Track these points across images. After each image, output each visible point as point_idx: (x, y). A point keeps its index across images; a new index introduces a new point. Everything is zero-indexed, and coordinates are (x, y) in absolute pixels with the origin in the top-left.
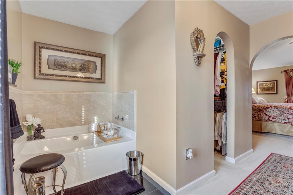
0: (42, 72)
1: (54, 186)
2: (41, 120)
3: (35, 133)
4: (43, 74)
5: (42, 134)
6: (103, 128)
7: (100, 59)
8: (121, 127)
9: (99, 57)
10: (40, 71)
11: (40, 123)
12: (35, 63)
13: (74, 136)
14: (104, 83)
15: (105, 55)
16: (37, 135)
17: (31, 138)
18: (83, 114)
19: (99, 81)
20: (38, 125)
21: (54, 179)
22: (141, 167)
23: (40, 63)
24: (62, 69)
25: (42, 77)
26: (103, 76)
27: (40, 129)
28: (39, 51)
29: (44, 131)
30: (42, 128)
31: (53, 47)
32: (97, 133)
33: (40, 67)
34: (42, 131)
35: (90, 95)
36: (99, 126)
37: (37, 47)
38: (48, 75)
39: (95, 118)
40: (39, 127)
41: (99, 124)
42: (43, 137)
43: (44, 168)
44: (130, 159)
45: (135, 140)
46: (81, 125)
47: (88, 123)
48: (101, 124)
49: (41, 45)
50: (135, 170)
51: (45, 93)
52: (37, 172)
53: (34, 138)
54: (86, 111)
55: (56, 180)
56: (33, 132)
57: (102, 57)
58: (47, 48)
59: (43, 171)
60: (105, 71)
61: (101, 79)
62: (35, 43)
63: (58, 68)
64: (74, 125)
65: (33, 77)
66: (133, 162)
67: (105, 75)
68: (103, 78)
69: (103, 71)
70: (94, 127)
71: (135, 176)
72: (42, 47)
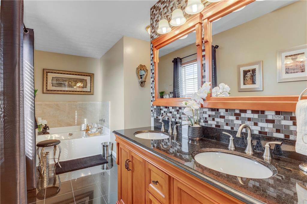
0: (48, 89)
1: (54, 159)
2: (47, 122)
3: (43, 130)
4: (49, 90)
5: (48, 131)
6: (90, 128)
7: (90, 77)
8: (103, 127)
9: (89, 76)
10: (47, 88)
11: (46, 123)
12: (43, 83)
13: (69, 133)
14: (93, 95)
15: (93, 74)
16: (44, 131)
17: (40, 133)
18: (76, 117)
19: (89, 93)
20: (45, 125)
21: (55, 154)
22: (112, 152)
23: (47, 83)
24: (62, 86)
25: (48, 92)
26: (92, 90)
27: (46, 127)
28: (46, 75)
29: (49, 129)
30: (48, 127)
31: (55, 72)
32: (86, 131)
33: (47, 86)
34: (48, 129)
35: (82, 104)
36: (88, 126)
37: (45, 72)
38: (52, 91)
39: (85, 119)
40: (46, 126)
41: (87, 125)
42: (48, 133)
43: (49, 145)
44: (104, 146)
45: (110, 135)
46: (75, 125)
47: (80, 124)
48: (89, 125)
49: (47, 71)
50: (106, 153)
51: (50, 103)
52: (45, 146)
53: (42, 133)
54: (78, 115)
55: (56, 155)
56: (41, 130)
57: (91, 76)
58: (51, 73)
59: (48, 146)
60: (93, 86)
61: (90, 92)
62: (44, 70)
63: (59, 85)
64: (70, 125)
65: (42, 93)
66: (105, 148)
67: (93, 89)
68: (92, 91)
69: (92, 86)
70: (84, 127)
71: (107, 157)
72: (48, 72)
